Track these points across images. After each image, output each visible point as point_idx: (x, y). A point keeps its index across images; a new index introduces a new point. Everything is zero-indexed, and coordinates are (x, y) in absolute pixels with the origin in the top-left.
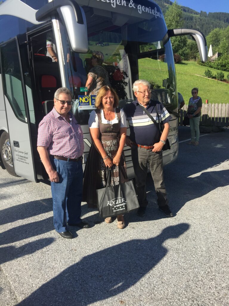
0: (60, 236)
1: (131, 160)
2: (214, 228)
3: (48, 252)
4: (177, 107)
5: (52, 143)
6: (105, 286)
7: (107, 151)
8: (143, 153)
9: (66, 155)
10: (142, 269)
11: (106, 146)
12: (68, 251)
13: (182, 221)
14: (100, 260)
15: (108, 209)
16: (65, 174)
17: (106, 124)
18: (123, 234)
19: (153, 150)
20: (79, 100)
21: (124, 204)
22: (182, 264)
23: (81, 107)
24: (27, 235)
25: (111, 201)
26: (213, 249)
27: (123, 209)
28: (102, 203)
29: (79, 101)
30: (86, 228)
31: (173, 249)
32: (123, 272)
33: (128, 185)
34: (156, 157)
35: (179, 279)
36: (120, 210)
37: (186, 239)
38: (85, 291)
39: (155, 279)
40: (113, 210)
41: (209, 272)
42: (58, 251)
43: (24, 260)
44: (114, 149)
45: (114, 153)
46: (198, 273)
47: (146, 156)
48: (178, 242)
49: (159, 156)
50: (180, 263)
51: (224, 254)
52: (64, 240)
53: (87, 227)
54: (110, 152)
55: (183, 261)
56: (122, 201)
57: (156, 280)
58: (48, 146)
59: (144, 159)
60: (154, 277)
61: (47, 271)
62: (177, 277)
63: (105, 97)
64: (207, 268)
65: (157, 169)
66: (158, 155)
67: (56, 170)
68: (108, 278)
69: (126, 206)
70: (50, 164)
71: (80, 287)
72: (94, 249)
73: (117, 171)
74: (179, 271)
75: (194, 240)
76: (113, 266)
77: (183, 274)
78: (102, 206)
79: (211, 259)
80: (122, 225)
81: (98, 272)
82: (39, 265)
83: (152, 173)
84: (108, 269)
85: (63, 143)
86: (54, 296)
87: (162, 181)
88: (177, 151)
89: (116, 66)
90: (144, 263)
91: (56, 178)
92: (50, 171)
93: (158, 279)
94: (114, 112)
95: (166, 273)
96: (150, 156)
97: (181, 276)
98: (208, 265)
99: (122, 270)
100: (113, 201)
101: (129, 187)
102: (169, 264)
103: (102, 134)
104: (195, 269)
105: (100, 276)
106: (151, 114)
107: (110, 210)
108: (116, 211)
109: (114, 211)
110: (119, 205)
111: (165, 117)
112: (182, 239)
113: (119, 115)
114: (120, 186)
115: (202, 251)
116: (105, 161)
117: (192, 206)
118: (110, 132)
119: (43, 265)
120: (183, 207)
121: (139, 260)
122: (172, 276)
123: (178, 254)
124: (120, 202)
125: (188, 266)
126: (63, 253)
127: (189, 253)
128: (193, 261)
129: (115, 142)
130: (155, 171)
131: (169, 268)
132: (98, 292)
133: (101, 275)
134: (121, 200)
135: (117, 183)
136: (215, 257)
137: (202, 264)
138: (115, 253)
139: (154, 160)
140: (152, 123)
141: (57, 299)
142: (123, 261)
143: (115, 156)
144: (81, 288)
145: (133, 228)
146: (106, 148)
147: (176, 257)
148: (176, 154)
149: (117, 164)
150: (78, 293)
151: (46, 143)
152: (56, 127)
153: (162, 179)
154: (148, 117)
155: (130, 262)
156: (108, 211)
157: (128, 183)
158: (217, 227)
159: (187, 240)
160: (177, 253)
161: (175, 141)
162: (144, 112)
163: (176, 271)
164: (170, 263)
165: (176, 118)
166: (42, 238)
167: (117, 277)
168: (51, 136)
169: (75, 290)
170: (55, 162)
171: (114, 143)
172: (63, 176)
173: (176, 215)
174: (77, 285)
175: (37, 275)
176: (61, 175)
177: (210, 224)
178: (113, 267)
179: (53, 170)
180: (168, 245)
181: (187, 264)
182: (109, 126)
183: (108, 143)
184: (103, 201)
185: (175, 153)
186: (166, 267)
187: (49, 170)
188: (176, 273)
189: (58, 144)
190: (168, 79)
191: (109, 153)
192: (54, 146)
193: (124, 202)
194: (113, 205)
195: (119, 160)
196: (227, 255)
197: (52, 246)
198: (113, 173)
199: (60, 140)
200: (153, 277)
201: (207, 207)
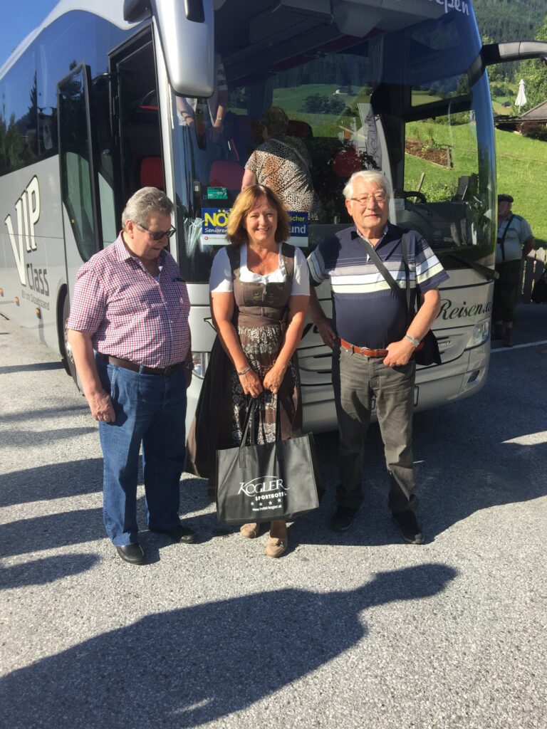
0: (117, 554)
1: (331, 382)
2: (525, 592)
3: (71, 592)
4: (492, 252)
5: (104, 324)
6: (165, 705)
7: (249, 355)
8: (357, 367)
9: (136, 357)
10: (279, 675)
11: (248, 341)
12: (119, 597)
13: (441, 559)
14: (183, 632)
15: (240, 503)
16: (131, 403)
17: (251, 284)
18: (272, 573)
19: (386, 361)
20: (204, 219)
21: (281, 494)
22: (394, 681)
23: (207, 239)
24: (44, 541)
25: (249, 483)
26: (499, 652)
27: (276, 507)
28: (226, 487)
29: (204, 223)
30: (186, 541)
31: (386, 634)
32: (228, 674)
33: (297, 446)
34: (395, 381)
35: (367, 722)
36: (269, 508)
37: (435, 612)
38: (109, 709)
39: (303, 709)
40: (251, 507)
41: (460, 718)
42: (94, 593)
43: (8, 600)
44: (268, 350)
45: (267, 360)
46: (427, 713)
47: (367, 374)
48: (407, 615)
49: (404, 379)
50: (389, 678)
51: (526, 672)
52: (120, 567)
53: (189, 540)
54: (259, 357)
55: (399, 672)
56: (275, 487)
57: (304, 715)
58: (94, 330)
59: (361, 383)
60: (301, 704)
61: (47, 638)
62: (364, 715)
63: (251, 214)
64: (461, 704)
65: (395, 414)
66: (400, 375)
67: (108, 392)
68: (183, 684)
69: (285, 499)
70: (94, 376)
71: (105, 694)
72: (182, 601)
73: (272, 406)
74: (376, 700)
75: (455, 618)
76: (210, 656)
77: (383, 709)
78: (227, 493)
79: (483, 679)
80: (276, 548)
81: (166, 662)
82: (35, 620)
83: (381, 421)
84: (194, 661)
85: (131, 325)
86: (33, 707)
87: (405, 446)
88: (482, 367)
89: (346, 141)
90: (292, 661)
91: (104, 412)
92: (93, 394)
93: (310, 711)
94: (277, 252)
95: (339, 699)
96: (377, 376)
97: (376, 715)
98: (465, 696)
99: (228, 670)
100: (254, 483)
101: (300, 452)
102: (357, 676)
103: (241, 309)
104: (423, 701)
105: (166, 676)
106: (386, 264)
107: (243, 506)
108: (258, 510)
109: (254, 510)
110: (267, 497)
111: (427, 275)
112: (421, 611)
113: (289, 262)
114: (275, 447)
115: (465, 654)
116: (241, 378)
117: (486, 520)
118: (260, 304)
119: (44, 623)
120: (462, 522)
121: (283, 649)
122: (350, 712)
123: (394, 649)
124: (270, 489)
125: (409, 689)
126: (104, 598)
127: (427, 652)
128: (429, 676)
129: (271, 331)
130: (389, 417)
131: (352, 686)
132: (140, 717)
133: (168, 674)
134: (275, 483)
135: (271, 439)
136: (494, 677)
137: (450, 690)
138: (230, 620)
139: (385, 387)
140: (386, 286)
141: (37, 716)
142: (242, 645)
143: (270, 369)
144: (105, 699)
145: (305, 559)
146: (246, 346)
147: (385, 657)
148: (479, 378)
149: (274, 391)
150: (91, 710)
151: (88, 323)
152: (117, 283)
153: (405, 441)
154: (378, 270)
155: (255, 652)
156: (240, 507)
157: (297, 442)
158: (537, 590)
159: (435, 614)
160: (392, 646)
161: (479, 341)
162: (368, 257)
163: (367, 699)
164: (361, 671)
165: (486, 281)
166: (73, 552)
167: (206, 688)
168: (103, 306)
169: (87, 702)
170: (108, 370)
171: (270, 333)
172: (126, 408)
173: (433, 541)
174: (98, 689)
175: (20, 645)
176: (121, 407)
177: (519, 578)
178: (208, 658)
179: (99, 392)
180: (377, 622)
181: (406, 683)
182: (257, 287)
183: (253, 333)
184: (229, 480)
185: (476, 373)
186: (345, 682)
187: (91, 389)
188: (365, 704)
189: (117, 327)
190: (474, 175)
191: (254, 360)
192: (108, 332)
193: (282, 490)
194: (253, 494)
195: (279, 379)
196: (534, 675)
197: (88, 576)
198: (264, 412)
199: (123, 318)
200: (298, 703)
201: (528, 528)
